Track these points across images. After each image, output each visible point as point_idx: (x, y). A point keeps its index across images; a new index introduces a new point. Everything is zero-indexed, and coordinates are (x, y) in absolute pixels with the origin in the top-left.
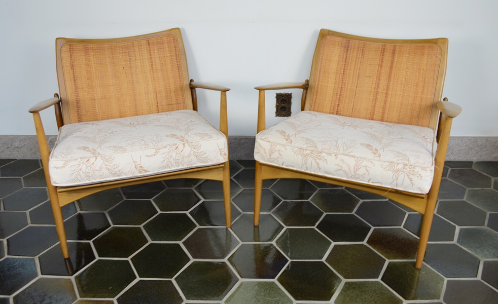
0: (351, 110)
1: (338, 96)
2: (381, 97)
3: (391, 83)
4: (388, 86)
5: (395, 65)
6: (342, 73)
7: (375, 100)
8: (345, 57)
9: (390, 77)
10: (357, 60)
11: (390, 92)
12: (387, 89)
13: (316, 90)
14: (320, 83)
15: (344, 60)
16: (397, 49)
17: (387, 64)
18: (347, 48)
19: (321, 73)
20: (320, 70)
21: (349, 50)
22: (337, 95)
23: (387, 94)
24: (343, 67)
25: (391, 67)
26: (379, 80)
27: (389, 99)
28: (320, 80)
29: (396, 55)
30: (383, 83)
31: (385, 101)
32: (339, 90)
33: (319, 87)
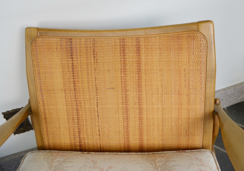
0: (98, 136)
1: (76, 121)
2: (133, 115)
3: (144, 94)
4: (140, 98)
5: (143, 67)
6: (72, 88)
7: (127, 119)
8: (70, 65)
9: (139, 86)
10: (90, 67)
11: (144, 106)
12: (140, 103)
13: (43, 116)
14: (46, 107)
15: (71, 70)
16: (142, 43)
17: (132, 67)
18: (71, 52)
19: (44, 92)
20: (41, 89)
21: (74, 54)
22: (73, 120)
23: (140, 109)
24: (72, 80)
25: (139, 71)
26: (126, 91)
27: (145, 116)
28: (45, 102)
30: (132, 95)
31: (141, 119)
32: (75, 112)
33: (47, 111)
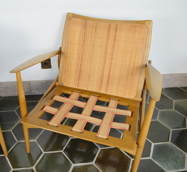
0: (89, 69)
1: (81, 59)
2: (108, 61)
3: (115, 51)
4: (112, 53)
5: (117, 38)
6: (82, 43)
7: (105, 62)
8: (84, 33)
9: (114, 47)
10: (92, 35)
11: (114, 57)
12: (112, 55)
13: (66, 55)
14: (68, 51)
15: (84, 35)
16: (118, 27)
17: (111, 38)
18: (85, 27)
19: (69, 43)
20: (68, 42)
21: (87, 28)
22: (79, 59)
23: (112, 58)
24: (83, 39)
25: (115, 40)
26: (107, 48)
27: (113, 62)
28: (69, 48)
29: (118, 32)
30: (109, 50)
31: (111, 63)
32: (81, 55)
33: (68, 53)
